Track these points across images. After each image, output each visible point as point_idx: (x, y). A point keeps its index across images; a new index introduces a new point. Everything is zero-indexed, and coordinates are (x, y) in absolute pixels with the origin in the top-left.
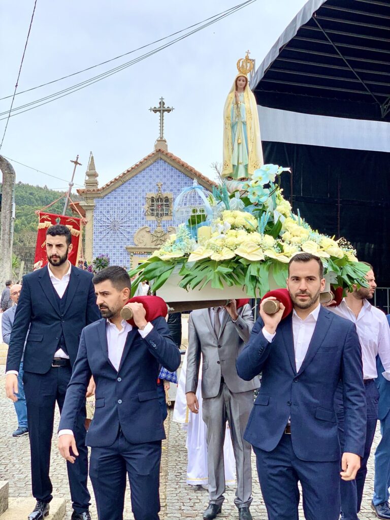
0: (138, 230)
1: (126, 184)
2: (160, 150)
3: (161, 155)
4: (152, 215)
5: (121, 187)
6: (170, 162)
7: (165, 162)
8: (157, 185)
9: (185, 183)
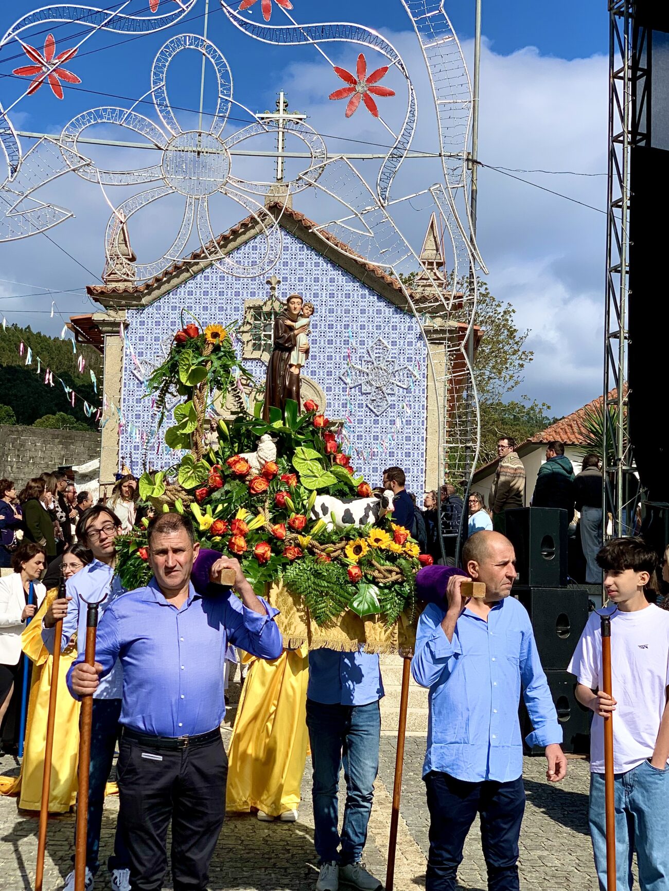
1: (199, 279)
2: (276, 205)
4: (255, 347)
5: (187, 285)
6: (297, 233)
7: (288, 231)
8: (268, 283)
9: (332, 280)
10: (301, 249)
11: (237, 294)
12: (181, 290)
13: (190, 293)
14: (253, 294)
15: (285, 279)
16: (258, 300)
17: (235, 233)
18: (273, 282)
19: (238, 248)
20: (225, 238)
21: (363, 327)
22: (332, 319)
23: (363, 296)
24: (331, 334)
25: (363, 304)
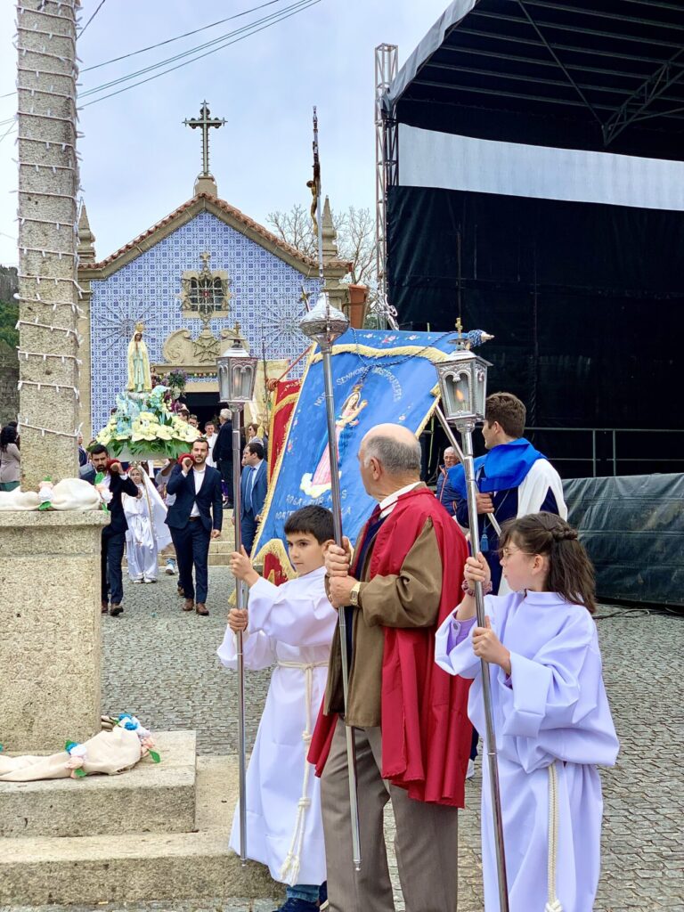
0: (170, 336)
1: (146, 256)
2: (204, 195)
3: (206, 205)
4: (194, 308)
5: (137, 261)
6: (222, 217)
7: (214, 216)
8: (201, 257)
9: (251, 254)
10: (226, 230)
11: (177, 267)
12: (133, 266)
13: (140, 267)
14: (189, 266)
15: (214, 254)
16: (195, 272)
17: (171, 217)
18: (205, 256)
19: (177, 230)
20: (164, 222)
21: (276, 290)
22: (251, 284)
23: (275, 265)
24: (251, 296)
25: (275, 271)
